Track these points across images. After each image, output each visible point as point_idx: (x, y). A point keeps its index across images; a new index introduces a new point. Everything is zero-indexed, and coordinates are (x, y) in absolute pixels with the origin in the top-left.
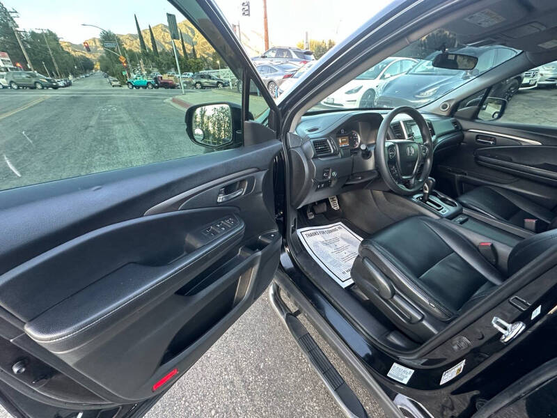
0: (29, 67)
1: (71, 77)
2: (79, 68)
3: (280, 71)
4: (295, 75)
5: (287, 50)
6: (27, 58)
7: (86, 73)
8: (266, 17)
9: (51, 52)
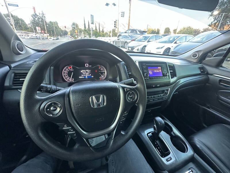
0: (46, 32)
1: (59, 37)
2: (63, 34)
3: (130, 38)
4: (136, 40)
5: (135, 30)
6: (46, 29)
7: (65, 35)
8: (130, 17)
9: (54, 28)
